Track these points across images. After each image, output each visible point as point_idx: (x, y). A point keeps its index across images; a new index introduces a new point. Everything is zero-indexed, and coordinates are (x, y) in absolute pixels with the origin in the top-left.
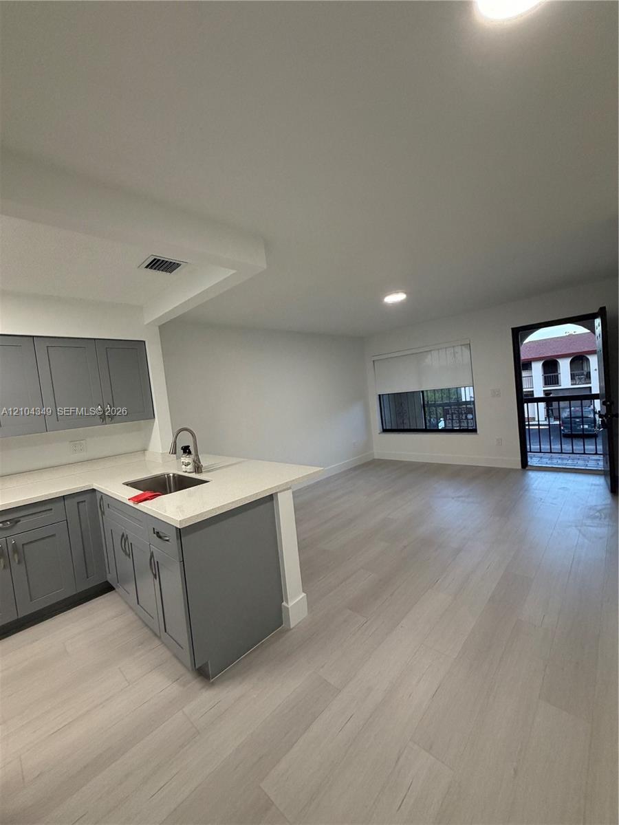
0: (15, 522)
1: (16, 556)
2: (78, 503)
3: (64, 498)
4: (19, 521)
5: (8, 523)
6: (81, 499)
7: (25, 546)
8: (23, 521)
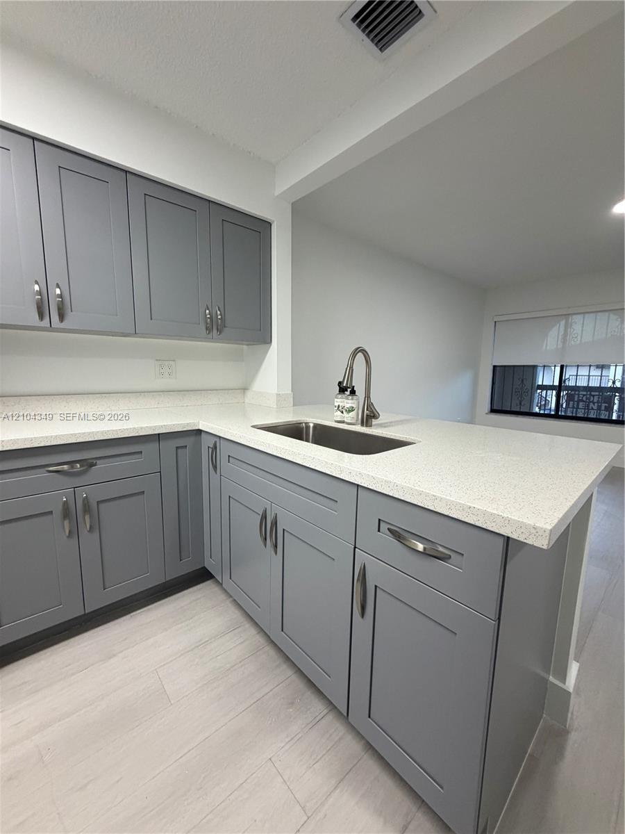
0: (89, 464)
1: (87, 518)
2: (177, 448)
3: (159, 437)
4: (95, 465)
5: (78, 465)
6: (180, 442)
7: (102, 506)
8: (101, 465)
